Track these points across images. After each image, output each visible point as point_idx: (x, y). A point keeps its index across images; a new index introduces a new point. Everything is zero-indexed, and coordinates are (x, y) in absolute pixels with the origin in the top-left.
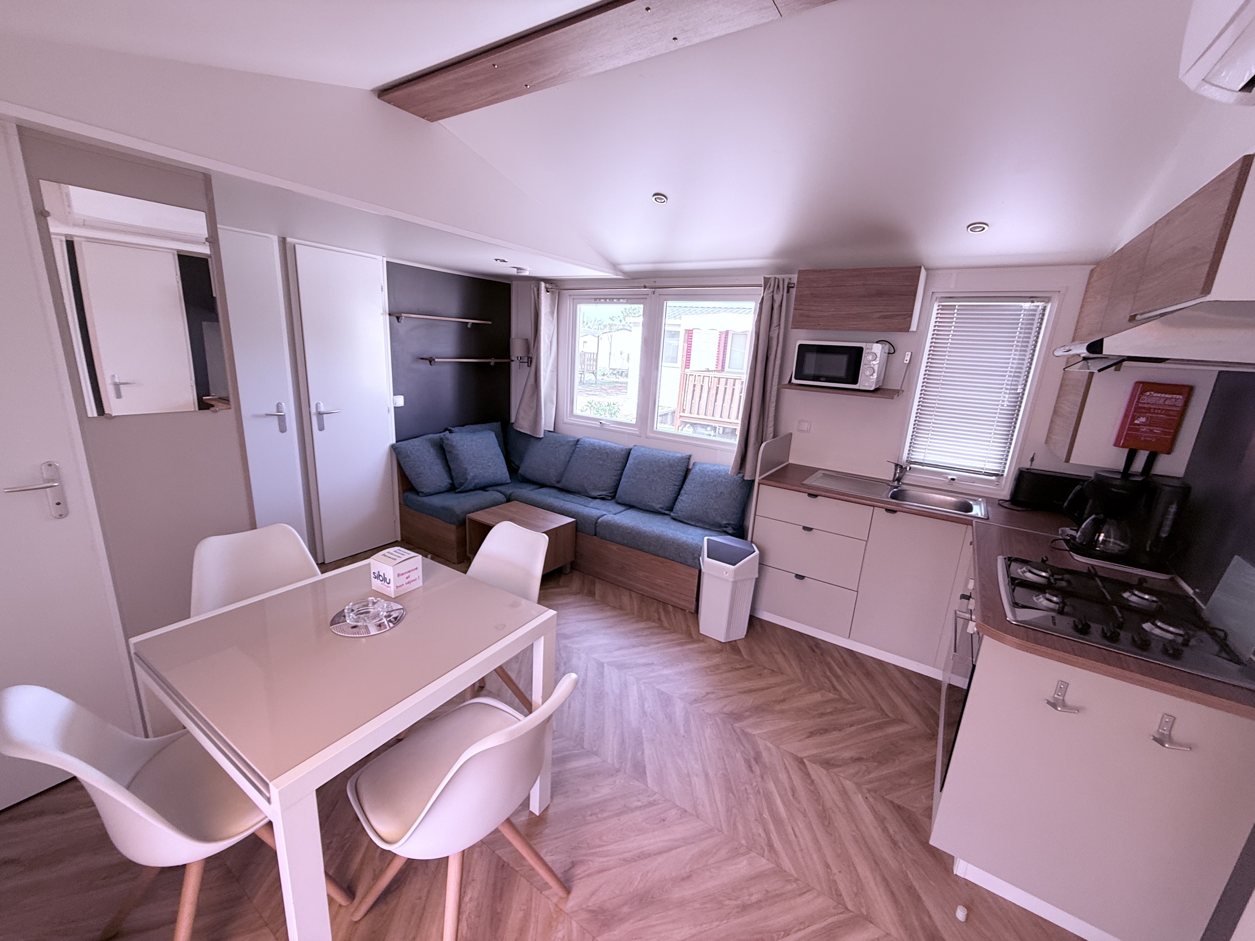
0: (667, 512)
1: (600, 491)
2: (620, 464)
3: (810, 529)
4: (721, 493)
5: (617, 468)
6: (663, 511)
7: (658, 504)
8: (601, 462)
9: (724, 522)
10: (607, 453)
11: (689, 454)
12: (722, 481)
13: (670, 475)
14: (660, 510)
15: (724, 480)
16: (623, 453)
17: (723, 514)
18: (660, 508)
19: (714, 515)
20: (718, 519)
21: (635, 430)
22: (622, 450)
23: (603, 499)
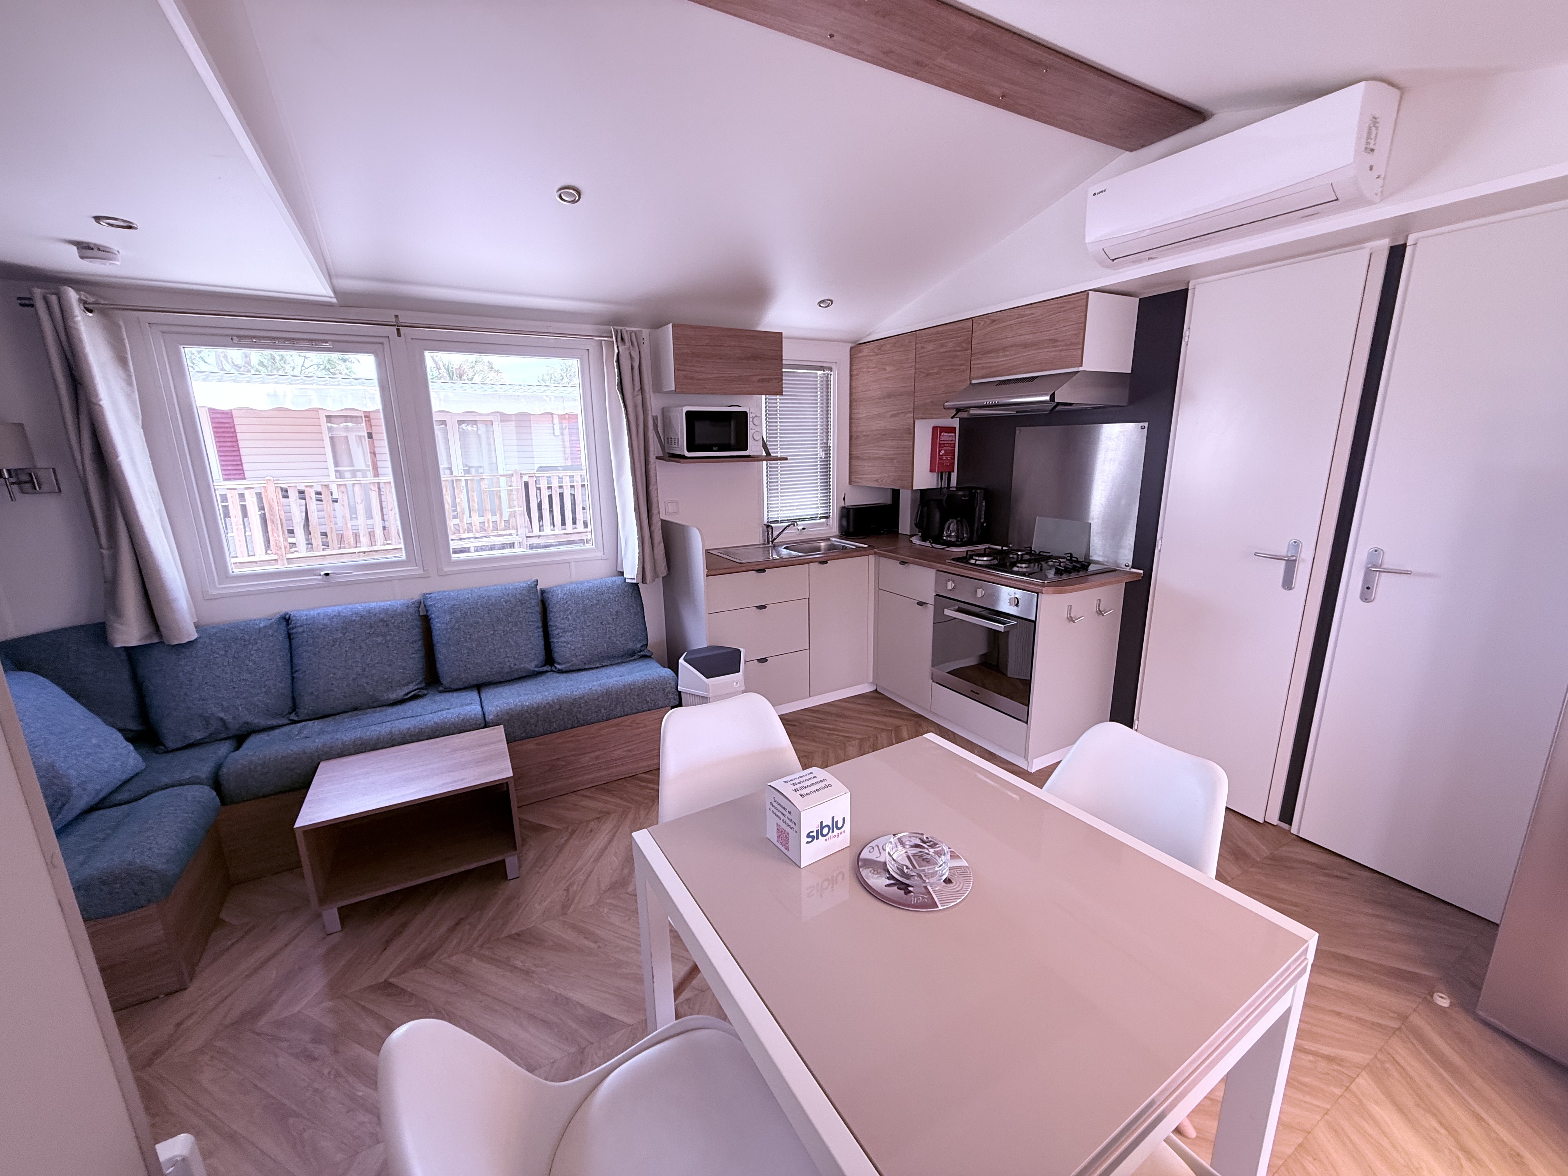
0: (545, 668)
1: (400, 686)
2: (417, 630)
3: (764, 607)
4: (617, 612)
5: (415, 639)
6: (541, 669)
7: (531, 661)
8: (379, 639)
9: (639, 646)
10: (382, 620)
11: (534, 579)
12: (609, 598)
13: (527, 615)
14: (537, 669)
15: (611, 596)
16: (411, 610)
17: (634, 636)
18: (536, 666)
19: (624, 642)
20: (631, 645)
21: (413, 570)
22: (408, 607)
23: (415, 697)
